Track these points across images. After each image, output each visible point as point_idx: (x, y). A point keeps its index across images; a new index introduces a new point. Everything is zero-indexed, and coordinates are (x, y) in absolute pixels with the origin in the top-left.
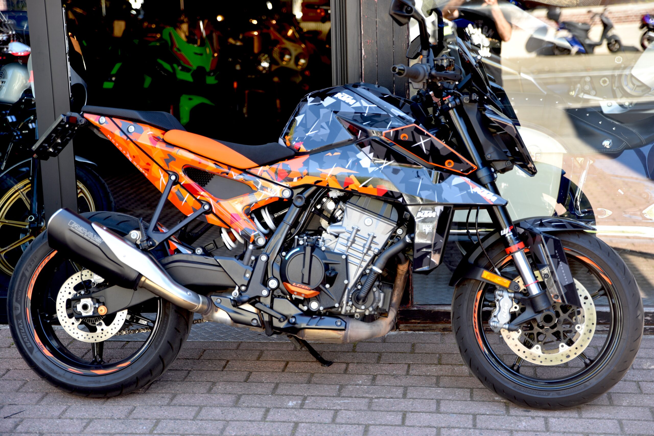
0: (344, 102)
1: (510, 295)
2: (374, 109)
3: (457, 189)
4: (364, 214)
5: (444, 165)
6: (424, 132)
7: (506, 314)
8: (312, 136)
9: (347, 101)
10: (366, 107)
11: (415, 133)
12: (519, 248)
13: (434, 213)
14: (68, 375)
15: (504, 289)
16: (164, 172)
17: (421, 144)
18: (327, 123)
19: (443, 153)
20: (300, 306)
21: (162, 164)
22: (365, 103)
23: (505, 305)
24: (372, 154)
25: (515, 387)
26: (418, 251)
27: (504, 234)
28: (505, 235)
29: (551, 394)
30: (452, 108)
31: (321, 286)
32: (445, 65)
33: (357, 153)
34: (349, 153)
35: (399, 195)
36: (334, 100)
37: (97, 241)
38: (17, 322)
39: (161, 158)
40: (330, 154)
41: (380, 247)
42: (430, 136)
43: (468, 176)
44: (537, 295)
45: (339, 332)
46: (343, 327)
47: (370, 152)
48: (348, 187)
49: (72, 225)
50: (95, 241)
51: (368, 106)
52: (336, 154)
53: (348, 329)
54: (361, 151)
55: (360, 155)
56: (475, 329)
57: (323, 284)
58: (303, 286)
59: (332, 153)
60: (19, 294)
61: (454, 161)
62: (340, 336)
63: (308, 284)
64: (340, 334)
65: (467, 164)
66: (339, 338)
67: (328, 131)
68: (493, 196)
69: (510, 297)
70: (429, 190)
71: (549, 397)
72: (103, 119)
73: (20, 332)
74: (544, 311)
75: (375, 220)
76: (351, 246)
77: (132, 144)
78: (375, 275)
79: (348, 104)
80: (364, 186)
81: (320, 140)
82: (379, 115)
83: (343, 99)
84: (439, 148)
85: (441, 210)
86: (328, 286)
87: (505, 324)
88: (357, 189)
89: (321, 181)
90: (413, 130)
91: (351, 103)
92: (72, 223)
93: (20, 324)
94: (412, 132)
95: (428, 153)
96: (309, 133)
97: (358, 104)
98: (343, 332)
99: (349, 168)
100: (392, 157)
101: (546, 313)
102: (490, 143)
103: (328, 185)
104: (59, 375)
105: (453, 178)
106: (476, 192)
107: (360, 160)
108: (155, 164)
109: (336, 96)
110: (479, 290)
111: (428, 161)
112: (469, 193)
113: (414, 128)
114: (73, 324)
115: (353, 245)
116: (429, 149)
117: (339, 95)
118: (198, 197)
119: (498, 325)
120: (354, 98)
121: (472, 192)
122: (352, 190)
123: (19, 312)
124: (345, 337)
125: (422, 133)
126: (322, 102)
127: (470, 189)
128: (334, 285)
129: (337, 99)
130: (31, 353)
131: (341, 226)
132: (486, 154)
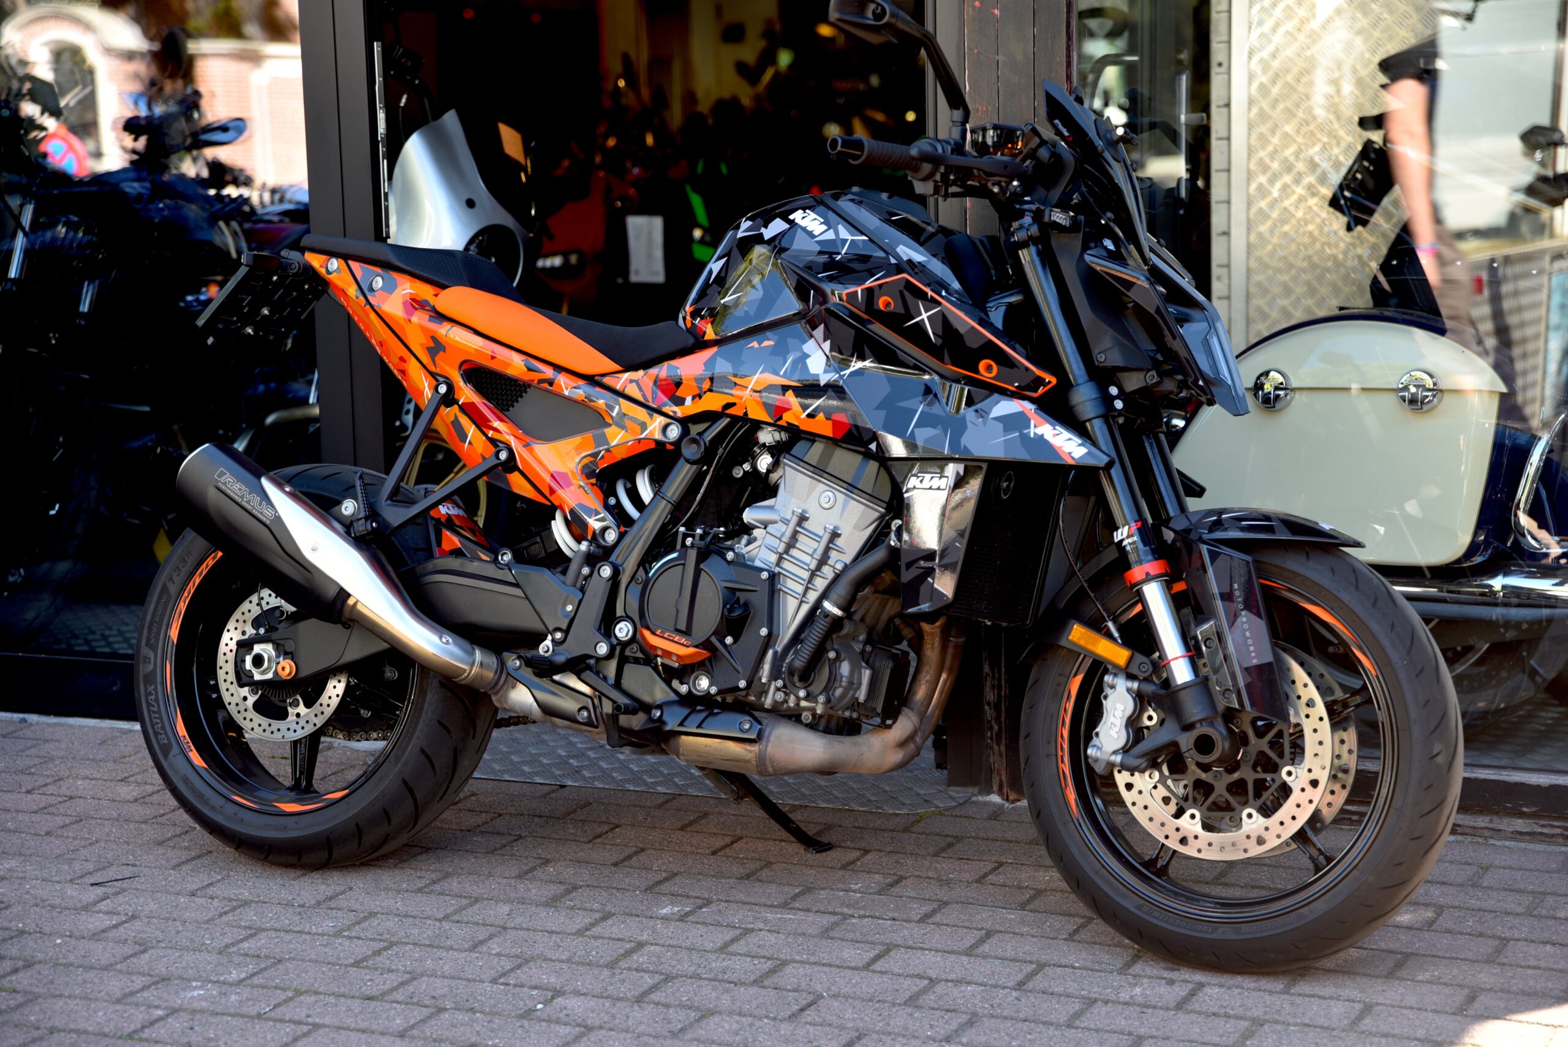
0: (804, 229)
1: (1129, 684)
2: (861, 245)
3: (1000, 426)
4: (820, 481)
5: (977, 372)
6: (926, 294)
7: (1117, 729)
8: (731, 304)
9: (809, 229)
10: (844, 241)
11: (906, 293)
12: (1147, 574)
13: (944, 480)
14: (231, 809)
15: (1118, 670)
16: (430, 377)
17: (923, 320)
18: (761, 276)
19: (973, 343)
20: (675, 683)
21: (425, 359)
22: (844, 233)
23: (1115, 709)
24: (828, 342)
25: (1139, 907)
26: (909, 565)
27: (1120, 538)
28: (1122, 541)
29: (1220, 930)
30: (1024, 245)
31: (714, 640)
32: (989, 142)
33: (804, 342)
34: (789, 340)
35: (870, 436)
36: (786, 226)
37: (266, 515)
38: (146, 688)
39: (422, 345)
40: (755, 344)
41: (848, 558)
42: (939, 304)
43: (1032, 400)
44: (1186, 686)
45: (748, 747)
46: (753, 736)
47: (825, 340)
48: (781, 418)
49: (222, 479)
50: (262, 513)
51: (850, 238)
52: (766, 343)
53: (768, 741)
54: (812, 336)
55: (810, 346)
56: (1061, 765)
57: (720, 634)
58: (677, 639)
59: (760, 343)
60: (154, 630)
61: (997, 364)
62: (749, 756)
63: (687, 633)
64: (750, 752)
65: (1027, 369)
66: (748, 761)
67: (760, 294)
68: (1080, 445)
69: (1129, 690)
70: (934, 427)
71: (1214, 936)
72: (334, 264)
73: (149, 711)
74: (1198, 725)
75: (841, 497)
76: (786, 552)
77: (373, 316)
78: (827, 620)
79: (811, 234)
80: (809, 416)
81: (744, 315)
82: (864, 259)
83: (803, 223)
84: (962, 330)
85: (958, 473)
86: (729, 640)
87: (1115, 752)
88: (796, 423)
89: (734, 404)
90: (902, 288)
91: (816, 233)
92: (222, 474)
93: (151, 694)
94: (901, 292)
95: (939, 342)
96: (726, 299)
97: (830, 235)
98: (755, 748)
99: (784, 376)
100: (867, 351)
101: (1201, 730)
102: (1106, 327)
103: (746, 414)
104: (213, 808)
105: (998, 402)
106: (1042, 435)
107: (808, 356)
108: (413, 359)
109: (791, 217)
110: (1075, 675)
111: (942, 360)
112: (1025, 438)
113: (903, 284)
114: (245, 699)
115: (794, 552)
116: (940, 333)
117: (797, 216)
118: (490, 433)
119: (1099, 754)
120: (826, 222)
121: (1032, 435)
122: (788, 423)
123: (151, 667)
124: (761, 759)
125: (922, 296)
126: (763, 230)
127: (1029, 427)
128: (742, 638)
129: (792, 223)
130: (166, 756)
131: (771, 508)
132: (1095, 351)
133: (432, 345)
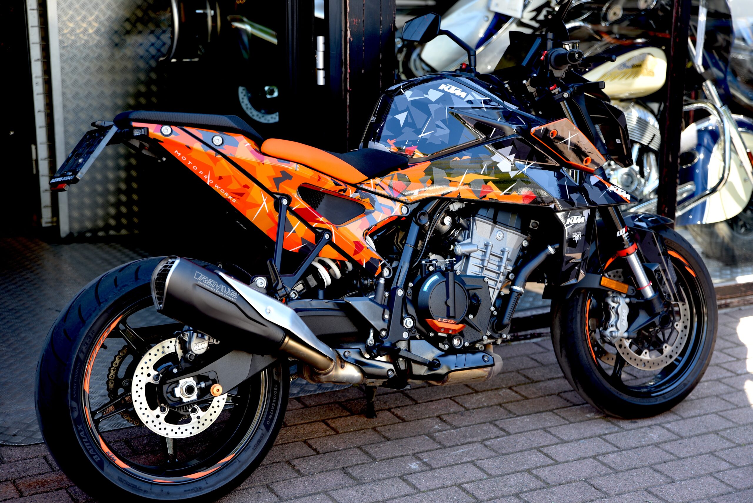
0: (454, 94)
1: (625, 300)
7: (624, 321)
8: (428, 138)
9: (457, 94)
10: (480, 100)
11: (565, 128)
13: (583, 218)
14: (157, 489)
16: (268, 196)
17: (568, 140)
18: (444, 121)
19: (584, 150)
20: (441, 345)
21: (268, 185)
22: (477, 96)
23: (623, 312)
24: (514, 155)
26: (567, 262)
27: (621, 234)
28: (621, 236)
29: (658, 399)
31: (465, 318)
33: (493, 155)
34: (481, 155)
35: (551, 201)
36: (441, 93)
37: (233, 296)
38: (77, 428)
39: (269, 177)
40: (457, 159)
42: (578, 132)
44: (652, 298)
45: (485, 369)
46: (491, 363)
48: (485, 196)
49: (199, 279)
50: (229, 296)
51: (482, 99)
52: (464, 158)
54: (498, 152)
55: (496, 157)
57: (467, 314)
58: (449, 321)
59: (460, 158)
60: (75, 388)
62: (485, 374)
63: (453, 318)
64: (486, 371)
66: (484, 377)
67: (447, 131)
68: (626, 193)
69: (625, 303)
70: (577, 193)
71: (658, 403)
72: (166, 130)
73: (83, 442)
77: (224, 161)
80: (505, 194)
81: (440, 143)
83: (451, 91)
84: (583, 144)
85: (588, 214)
86: (471, 316)
87: (625, 332)
88: (496, 198)
89: (450, 193)
90: (563, 125)
91: (462, 96)
92: (198, 276)
93: (81, 431)
94: (562, 127)
95: (571, 150)
96: (422, 135)
97: (470, 98)
98: (489, 369)
99: (484, 174)
100: (534, 158)
101: (662, 314)
103: (459, 196)
104: (146, 492)
107: (498, 163)
108: (256, 186)
109: (440, 88)
110: (588, 300)
112: (608, 193)
113: (565, 123)
114: (158, 416)
117: (444, 87)
118: (314, 225)
119: (618, 335)
120: (463, 90)
121: (610, 192)
122: (491, 199)
123: (76, 414)
125: (571, 128)
126: (426, 96)
128: (477, 314)
129: (443, 91)
130: (102, 469)
131: (471, 243)
133: (280, 175)
